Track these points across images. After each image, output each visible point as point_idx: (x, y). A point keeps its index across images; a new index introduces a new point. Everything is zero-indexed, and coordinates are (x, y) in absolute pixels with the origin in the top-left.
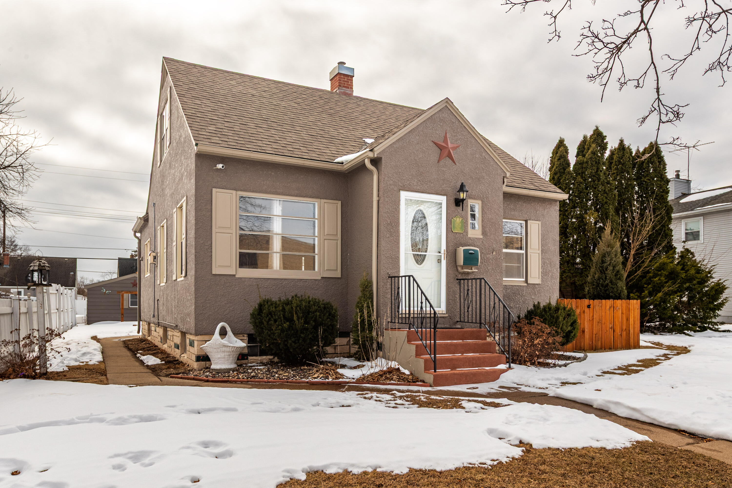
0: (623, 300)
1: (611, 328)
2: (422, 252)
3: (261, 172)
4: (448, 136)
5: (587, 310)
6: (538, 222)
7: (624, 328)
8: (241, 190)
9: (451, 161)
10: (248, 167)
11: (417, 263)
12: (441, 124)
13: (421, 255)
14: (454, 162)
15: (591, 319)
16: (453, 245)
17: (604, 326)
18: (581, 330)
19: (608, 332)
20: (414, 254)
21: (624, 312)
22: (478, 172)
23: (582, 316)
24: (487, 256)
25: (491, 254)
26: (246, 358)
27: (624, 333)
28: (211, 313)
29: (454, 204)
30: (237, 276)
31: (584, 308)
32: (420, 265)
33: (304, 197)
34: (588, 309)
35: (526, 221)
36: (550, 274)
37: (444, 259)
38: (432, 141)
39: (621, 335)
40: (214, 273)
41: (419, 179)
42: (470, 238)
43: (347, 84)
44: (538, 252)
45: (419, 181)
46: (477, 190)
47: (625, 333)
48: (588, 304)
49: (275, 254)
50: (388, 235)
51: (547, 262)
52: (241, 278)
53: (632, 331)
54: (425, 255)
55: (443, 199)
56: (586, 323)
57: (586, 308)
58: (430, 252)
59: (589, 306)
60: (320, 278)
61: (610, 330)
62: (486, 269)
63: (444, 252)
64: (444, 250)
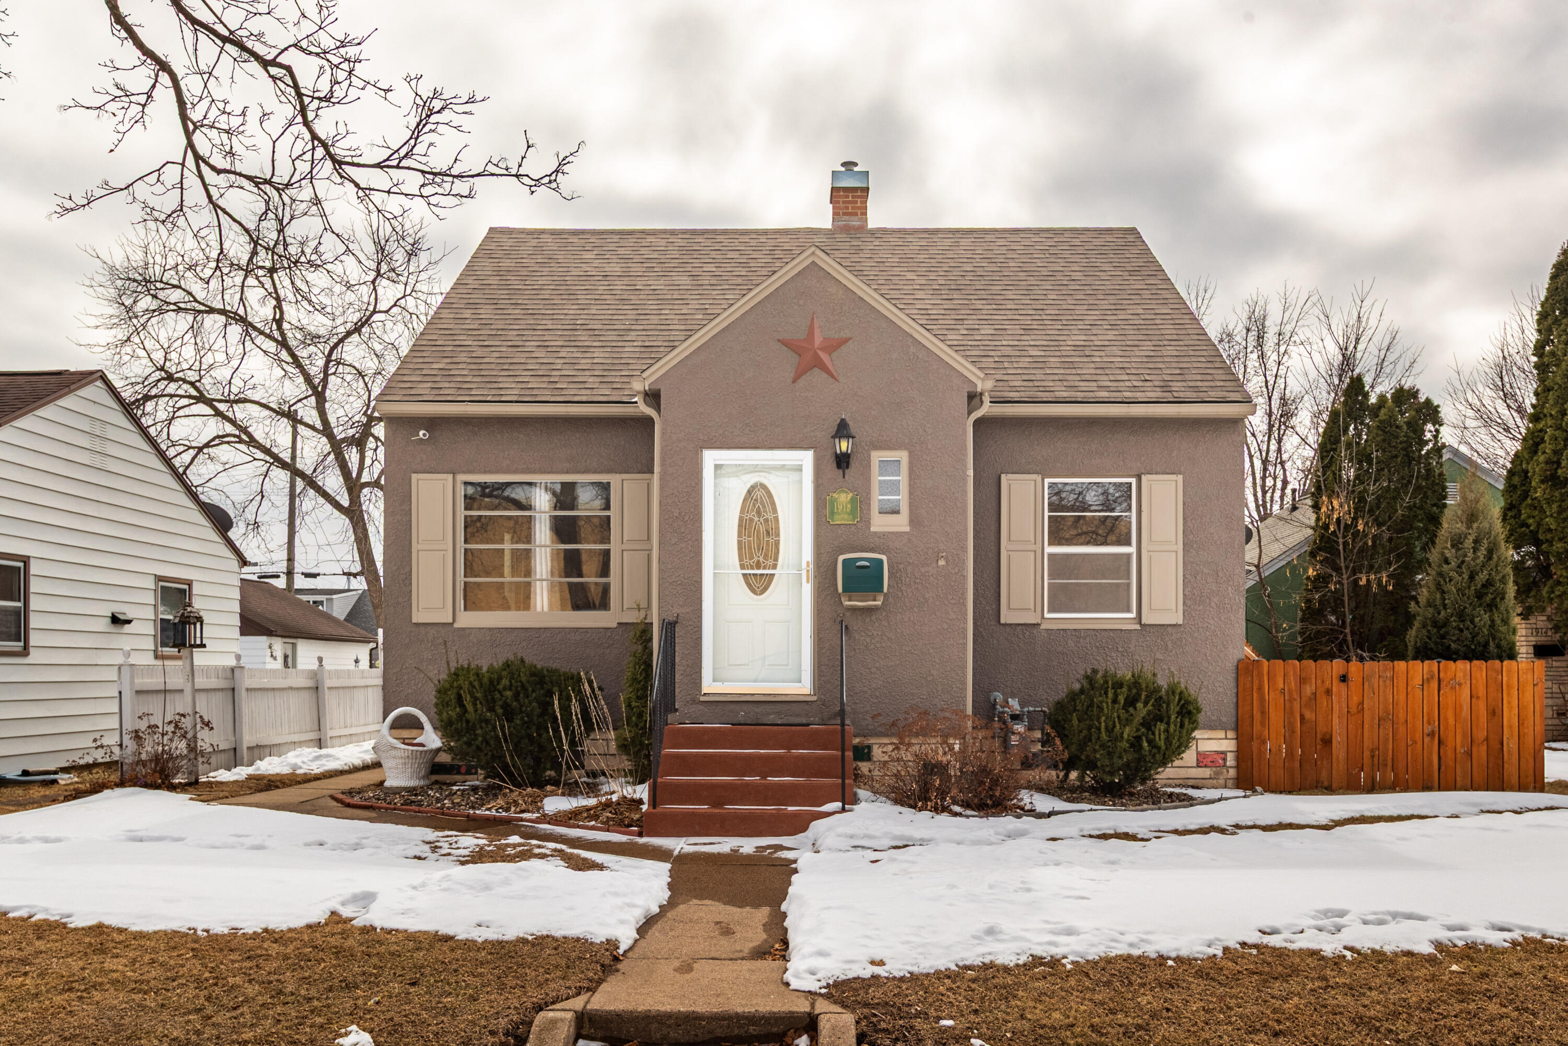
0: (1476, 662)
1: (1431, 734)
2: (765, 568)
3: (499, 436)
4: (816, 326)
5: (1337, 687)
6: (1173, 477)
7: (1481, 734)
8: (464, 472)
9: (824, 375)
10: (476, 429)
11: (754, 592)
12: (801, 302)
13: (762, 575)
14: (832, 376)
15: (1354, 710)
16: (830, 550)
17: (1402, 730)
18: (1319, 736)
19: (1419, 746)
20: (744, 575)
21: (1482, 692)
22: (896, 390)
23: (1323, 702)
24: (923, 570)
25: (934, 565)
26: (473, 771)
27: (1481, 752)
28: (410, 691)
29: (835, 465)
30: (456, 626)
31: (1328, 683)
32: (760, 594)
33: (583, 473)
34: (1342, 684)
35: (1139, 478)
36: (1216, 600)
37: (808, 582)
38: (779, 340)
39: (1470, 754)
40: (414, 621)
41: (747, 421)
42: (875, 533)
43: (853, 208)
44: (1174, 548)
45: (747, 425)
46: (895, 430)
47: (1484, 748)
48: (1342, 672)
49: (538, 583)
50: (674, 540)
51: (1206, 571)
52: (463, 629)
53: (1511, 744)
54: (774, 575)
55: (806, 458)
56: (1336, 720)
57: (1335, 682)
58: (782, 568)
59: (1344, 679)
60: (615, 625)
61: (1427, 739)
62: (921, 599)
63: (808, 566)
64: (808, 562)
